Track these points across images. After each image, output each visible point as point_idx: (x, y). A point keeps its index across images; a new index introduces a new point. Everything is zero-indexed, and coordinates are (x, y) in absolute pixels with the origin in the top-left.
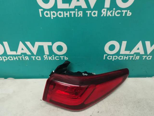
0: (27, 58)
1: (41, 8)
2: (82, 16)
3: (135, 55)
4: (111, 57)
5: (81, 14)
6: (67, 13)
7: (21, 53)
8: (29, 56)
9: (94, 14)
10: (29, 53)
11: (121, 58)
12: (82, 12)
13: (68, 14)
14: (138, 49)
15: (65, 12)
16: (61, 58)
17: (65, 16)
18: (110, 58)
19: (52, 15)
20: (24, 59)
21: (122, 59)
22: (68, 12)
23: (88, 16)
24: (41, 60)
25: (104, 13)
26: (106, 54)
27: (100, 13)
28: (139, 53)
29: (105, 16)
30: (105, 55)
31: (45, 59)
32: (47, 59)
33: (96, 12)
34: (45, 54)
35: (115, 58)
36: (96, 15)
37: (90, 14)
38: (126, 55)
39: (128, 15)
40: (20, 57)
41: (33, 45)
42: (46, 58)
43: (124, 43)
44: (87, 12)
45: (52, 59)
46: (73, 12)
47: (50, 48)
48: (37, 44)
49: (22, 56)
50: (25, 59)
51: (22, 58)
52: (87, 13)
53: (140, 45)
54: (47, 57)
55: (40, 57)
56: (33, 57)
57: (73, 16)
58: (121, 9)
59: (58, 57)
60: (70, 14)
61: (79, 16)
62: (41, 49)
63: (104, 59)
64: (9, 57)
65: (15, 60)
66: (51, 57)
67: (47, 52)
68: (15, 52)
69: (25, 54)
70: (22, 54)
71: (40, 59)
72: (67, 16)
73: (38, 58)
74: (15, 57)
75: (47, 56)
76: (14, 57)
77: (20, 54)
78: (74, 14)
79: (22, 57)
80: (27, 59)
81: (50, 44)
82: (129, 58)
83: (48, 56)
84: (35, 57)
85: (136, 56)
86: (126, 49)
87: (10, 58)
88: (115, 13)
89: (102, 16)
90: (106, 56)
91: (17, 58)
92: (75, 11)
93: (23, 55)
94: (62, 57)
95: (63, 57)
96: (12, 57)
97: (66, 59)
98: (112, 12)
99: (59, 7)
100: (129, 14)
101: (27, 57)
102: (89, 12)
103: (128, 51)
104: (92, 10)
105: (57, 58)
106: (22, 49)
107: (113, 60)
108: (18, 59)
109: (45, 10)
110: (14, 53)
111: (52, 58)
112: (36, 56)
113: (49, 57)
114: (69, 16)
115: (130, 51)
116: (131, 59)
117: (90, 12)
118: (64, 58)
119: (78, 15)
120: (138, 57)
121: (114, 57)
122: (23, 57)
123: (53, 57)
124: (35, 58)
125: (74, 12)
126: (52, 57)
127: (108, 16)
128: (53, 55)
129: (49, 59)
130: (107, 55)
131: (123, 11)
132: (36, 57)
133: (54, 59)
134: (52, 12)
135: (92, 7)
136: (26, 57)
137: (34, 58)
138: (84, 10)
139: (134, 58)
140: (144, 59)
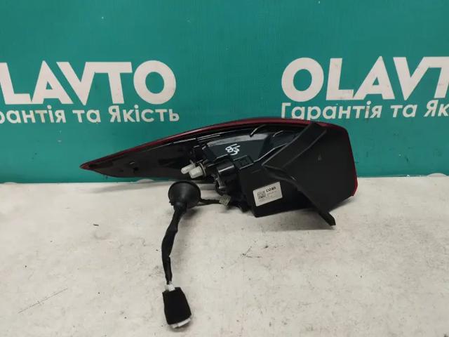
0: (61, 116)
3: (369, 103)
4: (303, 109)
7: (45, 100)
8: (67, 109)
10: (66, 100)
11: (329, 113)
14: (376, 83)
16: (159, 113)
18: (298, 113)
20: (52, 121)
21: (333, 116)
24: (100, 121)
26: (288, 100)
28: (381, 95)
30: (284, 105)
31: (112, 120)
32: (119, 120)
34: (114, 102)
35: (314, 113)
38: (345, 104)
40: (42, 113)
41: (79, 73)
43: (336, 64)
45: (132, 120)
47: (127, 80)
49: (48, 110)
50: (55, 118)
51: (46, 116)
54: (118, 113)
55: (97, 112)
56: (79, 113)
59: (151, 112)
62: (101, 82)
63: (283, 116)
64: (9, 113)
65: (26, 121)
66: (131, 111)
68: (28, 95)
70: (47, 101)
71: (98, 120)
73: (93, 116)
74: (28, 113)
75: (117, 108)
76: (23, 112)
77: (41, 102)
79: (46, 112)
80: (61, 120)
82: (354, 112)
84: (83, 112)
85: (372, 106)
87: (13, 117)
90: (287, 107)
91: (32, 115)
93: (49, 107)
94: (161, 111)
95: (164, 113)
96: (17, 113)
97: (174, 117)
101: (62, 112)
103: (350, 91)
105: (148, 116)
106: (49, 87)
108: (34, 121)
110: (24, 99)
111: (133, 115)
112: (86, 108)
113: (124, 111)
115: (353, 91)
116: (358, 116)
118: (166, 115)
120: (377, 110)
121: (310, 109)
122: (50, 112)
123: (137, 111)
124: (84, 116)
126: (134, 113)
128: (136, 107)
130: (289, 104)
132: (86, 112)
133: (138, 120)
136: (57, 113)
137: (82, 114)
139: (367, 113)
140: (395, 115)
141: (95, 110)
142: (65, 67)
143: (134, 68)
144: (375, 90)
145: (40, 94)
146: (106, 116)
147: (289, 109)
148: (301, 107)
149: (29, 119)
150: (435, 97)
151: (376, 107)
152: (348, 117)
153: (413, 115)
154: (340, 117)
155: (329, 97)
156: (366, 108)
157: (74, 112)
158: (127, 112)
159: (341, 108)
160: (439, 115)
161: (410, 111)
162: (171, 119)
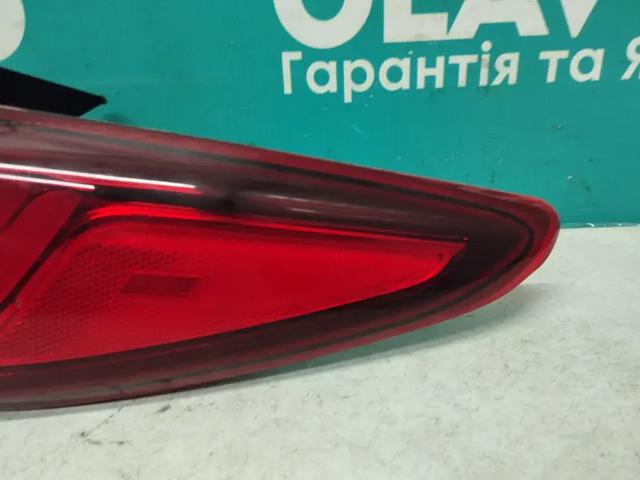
3: (486, 46)
4: (331, 67)
11: (395, 74)
18: (321, 77)
28: (513, 25)
35: (359, 75)
63: (288, 89)
82: (451, 71)
85: (495, 53)
90: (293, 63)
103: (439, 15)
107: (348, 98)
115: (445, 16)
116: (461, 81)
120: (507, 64)
121: (349, 67)
130: (297, 56)
139: (484, 73)
140: (551, 77)
148: (327, 61)
151: (506, 56)
152: (439, 84)
153: (595, 74)
154: (421, 84)
156: (480, 59)
159: (421, 61)
161: (586, 65)
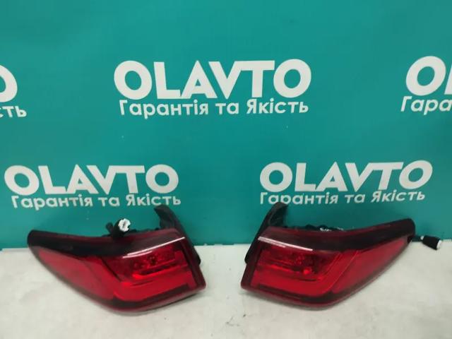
0: (89, 202)
1: (124, 98)
2: (207, 113)
5: (205, 108)
6: (176, 107)
8: (94, 197)
9: (233, 109)
10: (93, 191)
12: (206, 105)
13: (179, 109)
14: (333, 180)
15: (172, 106)
17: (173, 114)
19: (146, 112)
20: (82, 204)
21: (301, 202)
22: (179, 106)
23: (221, 112)
25: (252, 106)
26: (264, 190)
27: (243, 108)
29: (255, 112)
30: (262, 194)
31: (129, 204)
32: (134, 204)
33: (237, 105)
34: (130, 192)
36: (237, 112)
37: (225, 108)
38: (309, 194)
39: (301, 111)
40: (74, 200)
41: (104, 173)
42: (130, 200)
43: (301, 168)
44: (217, 105)
46: (188, 106)
47: (141, 178)
48: (113, 170)
51: (78, 202)
52: (218, 107)
53: (334, 170)
54: (133, 200)
55: (117, 199)
57: (188, 113)
58: (287, 100)
60: (184, 110)
61: (201, 113)
62: (120, 181)
64: (48, 200)
66: (143, 198)
67: (133, 186)
68: (64, 188)
69: (85, 194)
70: (78, 192)
71: (118, 204)
72: (176, 112)
73: (114, 202)
75: (133, 196)
76: (60, 199)
77: (74, 192)
78: (192, 109)
81: (141, 169)
83: (136, 195)
84: (106, 199)
86: (308, 181)
88: (276, 108)
89: (249, 112)
91: (66, 201)
92: (194, 104)
94: (167, 198)
98: (269, 106)
99: (160, 96)
100: (303, 109)
101: (90, 199)
102: (221, 106)
104: (228, 102)
106: (80, 182)
109: (131, 101)
110: (60, 190)
111: (145, 201)
113: (138, 198)
114: (180, 113)
117: (225, 105)
119: (199, 111)
122: (81, 200)
123: (148, 199)
124: (107, 202)
125: (192, 105)
127: (260, 112)
128: (148, 195)
129: (139, 204)
131: (289, 103)
133: (149, 204)
134: (145, 106)
135: (227, 96)
136: (86, 199)
138: (211, 102)
141: (115, 197)
142: (94, 169)
143: (146, 170)
144: (332, 185)
145: (73, 187)
146: (123, 201)
147: (266, 198)
149: (64, 204)
150: (379, 189)
151: (334, 196)
155: (297, 189)
157: (99, 199)
158: (141, 198)
160: (383, 200)
162: (175, 203)
